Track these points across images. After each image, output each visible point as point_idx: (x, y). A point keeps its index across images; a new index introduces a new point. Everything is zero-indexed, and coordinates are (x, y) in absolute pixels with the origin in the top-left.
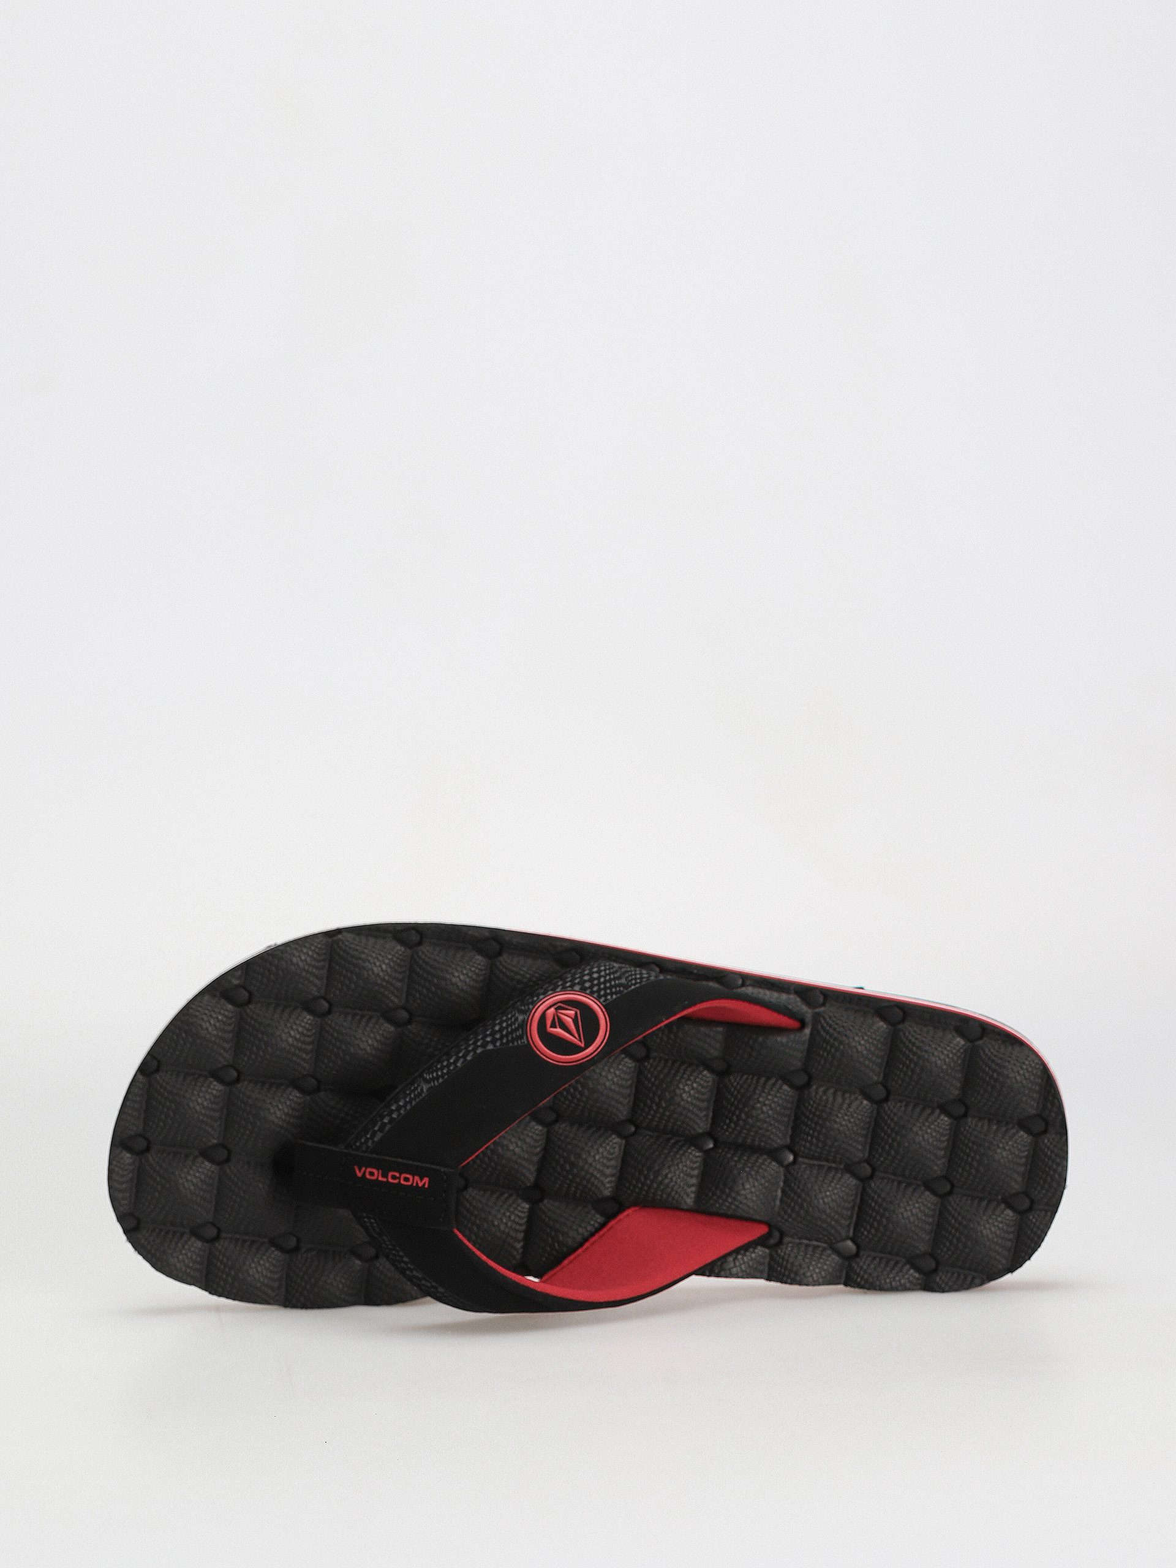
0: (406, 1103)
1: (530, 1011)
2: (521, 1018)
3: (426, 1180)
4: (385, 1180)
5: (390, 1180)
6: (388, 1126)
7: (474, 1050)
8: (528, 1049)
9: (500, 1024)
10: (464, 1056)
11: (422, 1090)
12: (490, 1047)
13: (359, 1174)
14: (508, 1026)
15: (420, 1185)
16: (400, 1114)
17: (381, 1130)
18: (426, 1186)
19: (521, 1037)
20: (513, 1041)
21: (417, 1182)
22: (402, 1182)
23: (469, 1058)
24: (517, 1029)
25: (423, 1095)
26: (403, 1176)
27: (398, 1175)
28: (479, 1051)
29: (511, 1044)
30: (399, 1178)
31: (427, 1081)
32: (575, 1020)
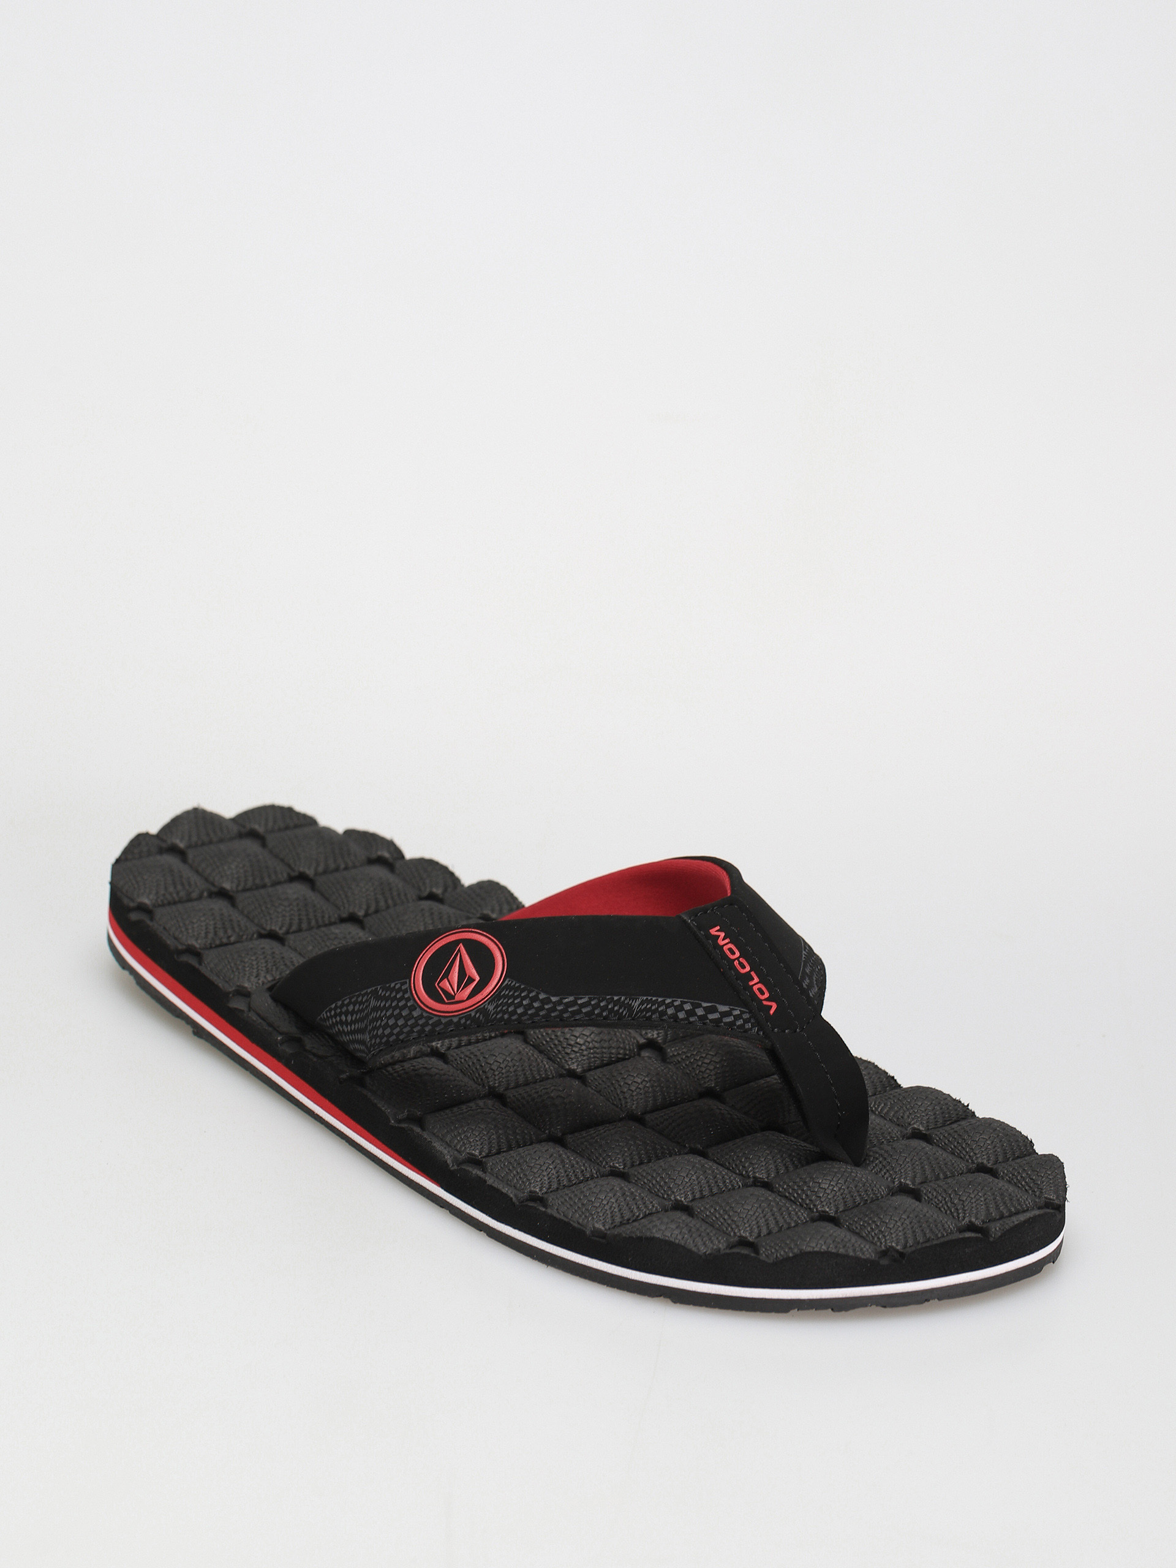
0: (668, 1006)
1: (478, 1010)
2: (491, 1008)
3: (713, 931)
4: (753, 973)
5: (748, 968)
6: (705, 1005)
7: (560, 1003)
8: (510, 973)
9: (514, 1012)
10: (574, 1003)
11: (642, 1003)
12: (542, 996)
13: (774, 1006)
14: (509, 1005)
15: (722, 935)
16: (683, 1003)
17: (713, 1010)
18: (718, 928)
19: (508, 987)
20: (516, 989)
21: (723, 940)
22: (738, 954)
23: (571, 998)
24: (505, 996)
25: (645, 998)
26: (732, 957)
27: (736, 963)
28: (554, 999)
29: (522, 987)
30: (738, 959)
31: (630, 1008)
32: (446, 975)
